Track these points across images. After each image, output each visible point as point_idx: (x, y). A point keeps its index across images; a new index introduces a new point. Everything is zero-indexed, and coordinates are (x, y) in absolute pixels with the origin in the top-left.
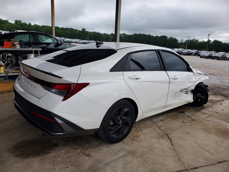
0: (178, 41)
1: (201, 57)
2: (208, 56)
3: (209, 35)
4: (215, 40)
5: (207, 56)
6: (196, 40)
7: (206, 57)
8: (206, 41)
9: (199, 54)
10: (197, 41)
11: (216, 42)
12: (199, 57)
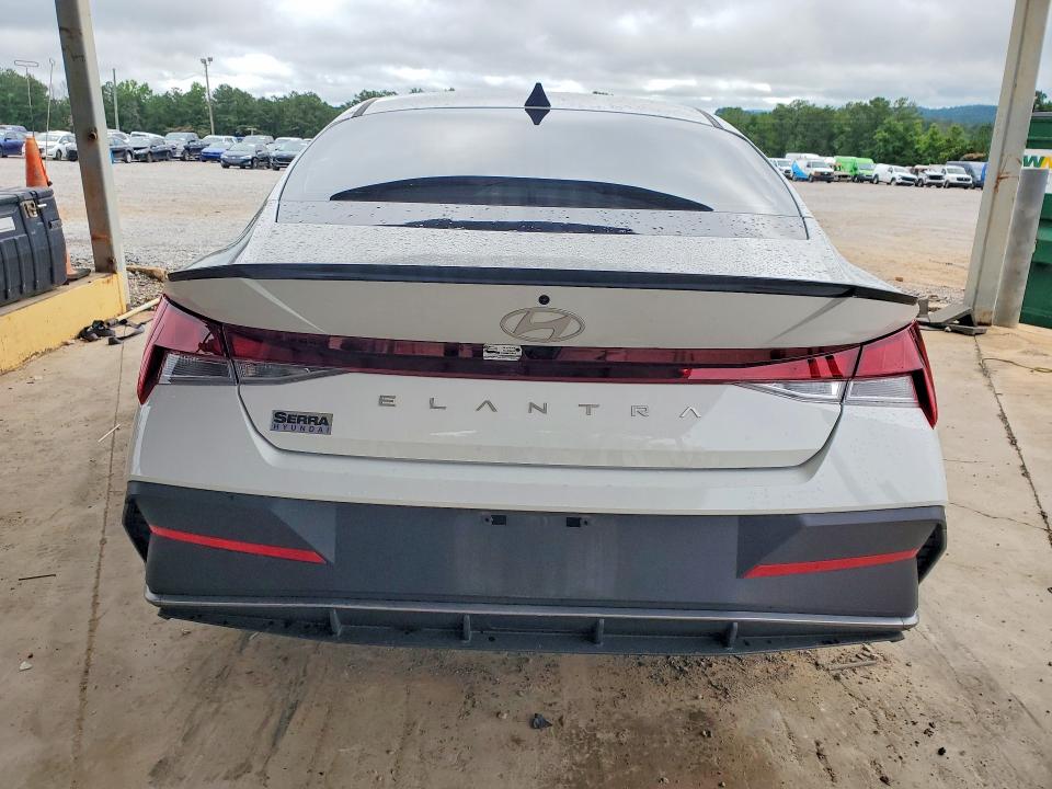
0: (48, 93)
1: (226, 166)
2: (253, 158)
3: (204, 62)
4: (221, 87)
5: (250, 157)
6: (140, 84)
7: (248, 161)
8: (184, 92)
9: (204, 150)
10: (145, 89)
11: (226, 94)
12: (219, 165)
